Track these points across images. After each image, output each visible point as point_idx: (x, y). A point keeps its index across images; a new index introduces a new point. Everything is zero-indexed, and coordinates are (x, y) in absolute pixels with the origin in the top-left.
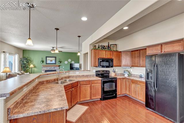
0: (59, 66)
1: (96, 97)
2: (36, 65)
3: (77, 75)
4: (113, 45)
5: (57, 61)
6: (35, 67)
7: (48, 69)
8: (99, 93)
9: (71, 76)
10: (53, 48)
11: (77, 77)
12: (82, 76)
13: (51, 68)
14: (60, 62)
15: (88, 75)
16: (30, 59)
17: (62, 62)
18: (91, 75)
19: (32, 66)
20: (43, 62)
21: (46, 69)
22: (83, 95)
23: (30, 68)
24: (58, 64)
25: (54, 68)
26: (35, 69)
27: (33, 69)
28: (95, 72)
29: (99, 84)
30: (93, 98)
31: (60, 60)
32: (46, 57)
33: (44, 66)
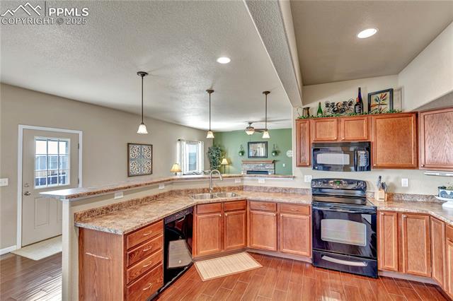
0: (274, 162)
1: (295, 252)
2: (232, 160)
3: (259, 185)
4: (379, 95)
5: (270, 150)
6: (230, 163)
7: (252, 167)
8: (305, 242)
9: (246, 187)
10: (250, 123)
11: (259, 189)
12: (271, 188)
13: (258, 166)
14: (276, 153)
15: (290, 189)
16: (223, 149)
17: (279, 152)
18: (296, 189)
19: (224, 161)
20: (243, 153)
21: (248, 167)
22: (259, 236)
23: (222, 165)
24: (271, 157)
25: (264, 166)
26: (231, 167)
27: (227, 166)
28: (310, 181)
29: (304, 217)
30: (285, 250)
31: (276, 150)
32: (248, 143)
33: (245, 162)
